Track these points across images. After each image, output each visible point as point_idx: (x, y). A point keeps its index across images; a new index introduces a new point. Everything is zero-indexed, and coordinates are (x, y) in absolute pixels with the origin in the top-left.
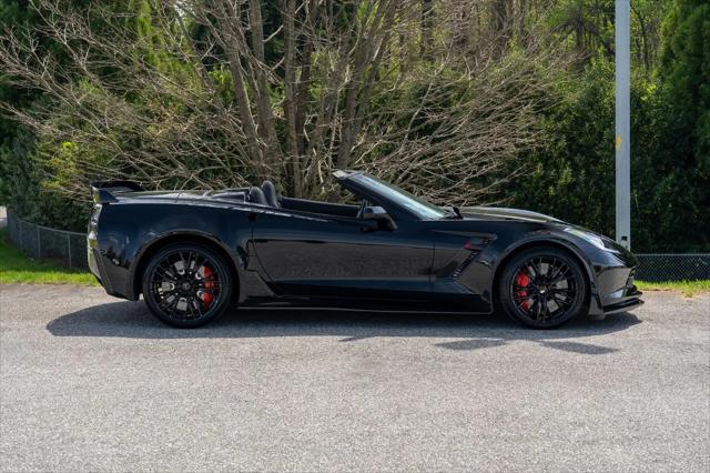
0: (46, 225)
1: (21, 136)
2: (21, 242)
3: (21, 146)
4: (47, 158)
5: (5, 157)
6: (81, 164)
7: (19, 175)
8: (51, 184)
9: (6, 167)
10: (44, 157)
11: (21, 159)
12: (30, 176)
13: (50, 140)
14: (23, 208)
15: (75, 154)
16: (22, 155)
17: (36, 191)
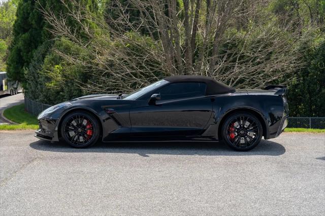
0: (46, 103)
1: (33, 62)
2: (33, 111)
3: (34, 67)
4: (48, 73)
5: (26, 72)
6: (64, 76)
7: (32, 81)
8: (50, 85)
9: (26, 77)
10: (47, 73)
11: (33, 73)
12: (38, 81)
13: (48, 64)
14: (34, 96)
15: (61, 71)
16: (34, 71)
17: (42, 88)
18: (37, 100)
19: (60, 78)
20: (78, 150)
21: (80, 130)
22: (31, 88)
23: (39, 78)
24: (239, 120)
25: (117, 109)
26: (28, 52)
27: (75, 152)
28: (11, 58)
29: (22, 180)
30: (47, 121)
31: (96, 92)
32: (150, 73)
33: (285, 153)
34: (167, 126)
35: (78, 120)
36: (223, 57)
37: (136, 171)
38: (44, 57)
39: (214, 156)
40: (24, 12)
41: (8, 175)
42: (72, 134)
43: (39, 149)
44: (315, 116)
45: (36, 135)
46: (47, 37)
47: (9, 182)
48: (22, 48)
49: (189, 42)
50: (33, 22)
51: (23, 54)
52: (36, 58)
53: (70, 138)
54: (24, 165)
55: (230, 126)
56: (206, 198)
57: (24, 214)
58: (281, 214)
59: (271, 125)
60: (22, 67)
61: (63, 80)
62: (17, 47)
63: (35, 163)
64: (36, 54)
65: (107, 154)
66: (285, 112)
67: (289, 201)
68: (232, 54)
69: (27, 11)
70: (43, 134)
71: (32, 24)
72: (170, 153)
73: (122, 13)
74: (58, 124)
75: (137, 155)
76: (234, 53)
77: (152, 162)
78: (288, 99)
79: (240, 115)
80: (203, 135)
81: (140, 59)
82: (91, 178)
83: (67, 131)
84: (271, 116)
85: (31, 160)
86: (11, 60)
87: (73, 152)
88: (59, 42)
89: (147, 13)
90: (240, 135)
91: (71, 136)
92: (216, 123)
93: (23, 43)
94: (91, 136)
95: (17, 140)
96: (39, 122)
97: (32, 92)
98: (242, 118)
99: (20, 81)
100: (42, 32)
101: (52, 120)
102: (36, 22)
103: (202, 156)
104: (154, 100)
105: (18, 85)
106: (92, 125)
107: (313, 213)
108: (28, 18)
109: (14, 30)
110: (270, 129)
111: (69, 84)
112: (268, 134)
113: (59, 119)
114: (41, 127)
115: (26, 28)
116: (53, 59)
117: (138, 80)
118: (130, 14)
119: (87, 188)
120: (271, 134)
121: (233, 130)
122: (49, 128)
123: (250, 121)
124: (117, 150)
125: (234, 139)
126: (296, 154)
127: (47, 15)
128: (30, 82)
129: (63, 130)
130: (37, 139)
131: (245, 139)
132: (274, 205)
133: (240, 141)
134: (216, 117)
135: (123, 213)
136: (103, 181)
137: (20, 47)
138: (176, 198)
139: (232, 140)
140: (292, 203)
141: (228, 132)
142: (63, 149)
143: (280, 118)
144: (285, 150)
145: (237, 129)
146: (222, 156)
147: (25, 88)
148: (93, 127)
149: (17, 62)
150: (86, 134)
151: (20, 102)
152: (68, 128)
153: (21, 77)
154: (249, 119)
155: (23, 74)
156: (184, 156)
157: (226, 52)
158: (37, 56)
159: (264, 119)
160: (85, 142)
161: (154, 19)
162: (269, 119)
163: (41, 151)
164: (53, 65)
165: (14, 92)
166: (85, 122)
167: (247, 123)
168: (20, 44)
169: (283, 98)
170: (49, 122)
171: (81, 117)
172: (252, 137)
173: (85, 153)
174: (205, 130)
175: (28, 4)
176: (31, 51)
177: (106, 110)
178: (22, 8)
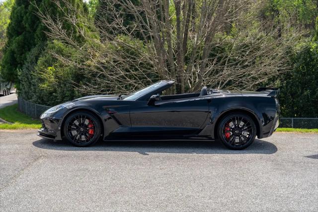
0: (39, 103)
1: (26, 64)
2: (26, 111)
3: (27, 68)
4: (42, 74)
5: (19, 73)
6: (56, 77)
7: (26, 82)
8: (43, 86)
9: (20, 78)
10: (40, 74)
11: (27, 74)
12: (32, 82)
13: (41, 66)
14: (27, 96)
15: (54, 72)
16: (27, 72)
17: (35, 89)
18: (31, 100)
19: (53, 79)
20: (81, 148)
21: (82, 129)
22: (24, 89)
23: (32, 79)
24: (233, 120)
25: (117, 109)
26: (21, 54)
27: (78, 150)
28: (5, 60)
29: (30, 177)
30: (50, 120)
31: (91, 92)
32: (143, 75)
33: (278, 152)
34: (165, 126)
35: (80, 120)
36: (213, 60)
37: (139, 169)
38: (37, 60)
39: (210, 155)
40: (18, 16)
41: (16, 172)
42: (74, 133)
43: (42, 147)
44: (296, 117)
45: (39, 134)
46: (40, 40)
47: (18, 180)
48: (16, 50)
49: (181, 46)
50: (27, 25)
51: (17, 56)
52: (30, 60)
53: (73, 137)
54: (30, 163)
55: (225, 126)
56: (209, 194)
57: (37, 210)
58: (281, 209)
59: (265, 125)
60: (16, 69)
61: (57, 81)
62: (11, 49)
63: (41, 161)
64: (30, 56)
65: (109, 152)
66: (278, 113)
67: (288, 197)
68: (222, 57)
69: (21, 14)
70: (46, 133)
71: (26, 27)
72: (169, 151)
73: (116, 17)
74: (61, 124)
75: (137, 153)
76: (225, 56)
77: (152, 160)
78: (280, 101)
79: (235, 116)
80: (200, 134)
81: (134, 61)
82: (96, 175)
83: (70, 130)
84: (265, 116)
85: (37, 159)
86: (5, 62)
87: (75, 150)
88: (52, 44)
89: (141, 18)
90: (235, 135)
91: (73, 134)
92: (212, 123)
93: (17, 45)
94: (93, 135)
95: (20, 139)
96: (42, 122)
97: (25, 92)
98: (237, 118)
99: (13, 82)
100: (35, 35)
101: (55, 120)
102: (29, 25)
103: (200, 155)
104: (154, 100)
105: (11, 86)
106: (94, 124)
107: (312, 208)
108: (22, 21)
109: (8, 33)
110: (264, 129)
111: (62, 85)
112: (262, 133)
113: (62, 119)
114: (44, 126)
115: (20, 31)
116: (46, 61)
117: (132, 82)
118: (124, 18)
119: (94, 184)
120: (264, 134)
121: (228, 129)
122: (52, 127)
123: (245, 121)
124: (118, 148)
125: (229, 138)
126: (288, 153)
127: (44, 18)
128: (24, 83)
129: (66, 129)
130: (40, 138)
131: (240, 138)
132: (273, 200)
133: (235, 140)
134: (212, 117)
135: (132, 209)
136: (109, 178)
137: (14, 49)
138: (180, 195)
139: (228, 139)
140: (291, 199)
141: (224, 131)
142: (65, 148)
143: (273, 118)
144: (277, 149)
145: (232, 128)
146: (218, 155)
147: (18, 89)
148: (94, 127)
149: (10, 64)
150: (88, 133)
151: (12, 103)
152: (71, 127)
153: (15, 78)
154: (243, 119)
155: (17, 75)
156: (182, 154)
157: (216, 55)
158: (30, 58)
159: (258, 119)
160: (87, 141)
161: (146, 23)
162: (262, 119)
163: (45, 150)
164: (46, 67)
165: (7, 92)
166: (87, 122)
167: (242, 123)
168: (14, 46)
169: (276, 100)
170: (52, 122)
171: (83, 117)
172: (246, 137)
173: (88, 152)
174: (201, 130)
175: (22, 8)
176: (25, 53)
177: (107, 110)
178: (15, 11)
